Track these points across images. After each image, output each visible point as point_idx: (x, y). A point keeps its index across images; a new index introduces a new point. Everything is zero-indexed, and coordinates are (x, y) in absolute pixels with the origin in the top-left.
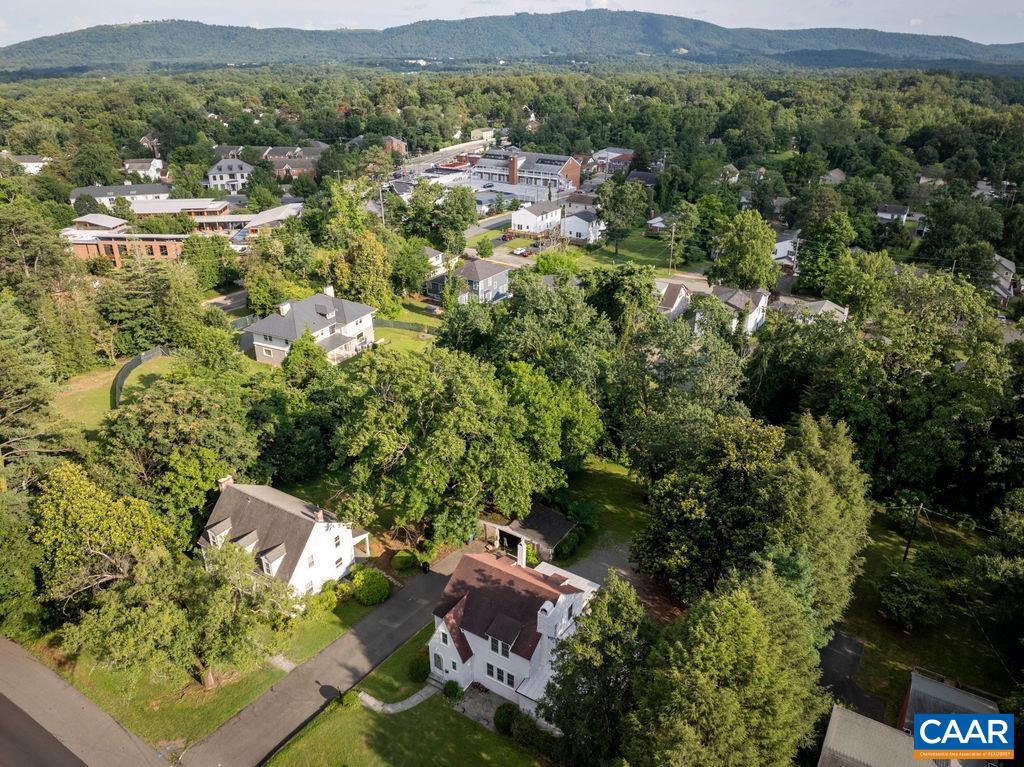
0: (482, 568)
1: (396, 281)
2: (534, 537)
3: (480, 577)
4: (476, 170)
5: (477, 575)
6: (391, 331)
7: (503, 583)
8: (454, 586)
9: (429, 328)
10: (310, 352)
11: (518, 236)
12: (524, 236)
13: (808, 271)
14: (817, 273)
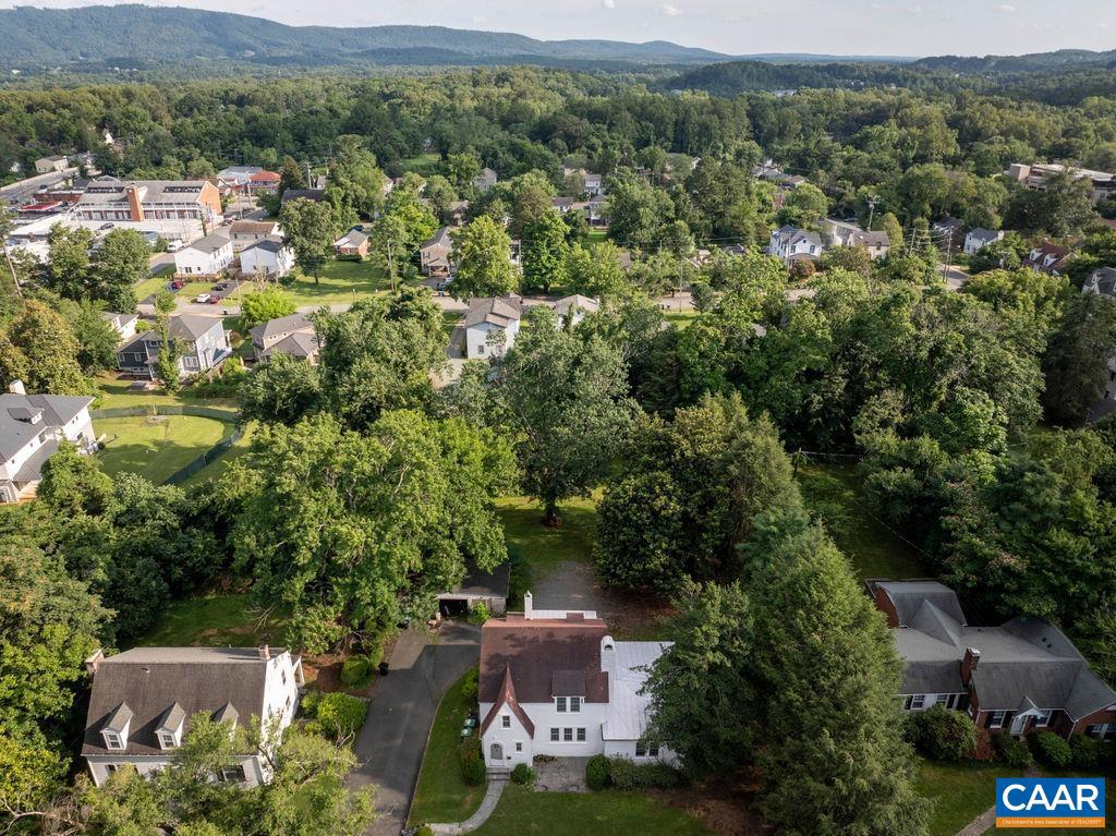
0: (511, 633)
1: (84, 359)
2: (482, 593)
3: (512, 643)
4: (81, 209)
5: (508, 643)
6: (108, 423)
7: (541, 639)
8: (488, 663)
9: (158, 407)
10: (80, 467)
11: (189, 281)
12: (198, 279)
13: (534, 271)
14: (544, 271)
